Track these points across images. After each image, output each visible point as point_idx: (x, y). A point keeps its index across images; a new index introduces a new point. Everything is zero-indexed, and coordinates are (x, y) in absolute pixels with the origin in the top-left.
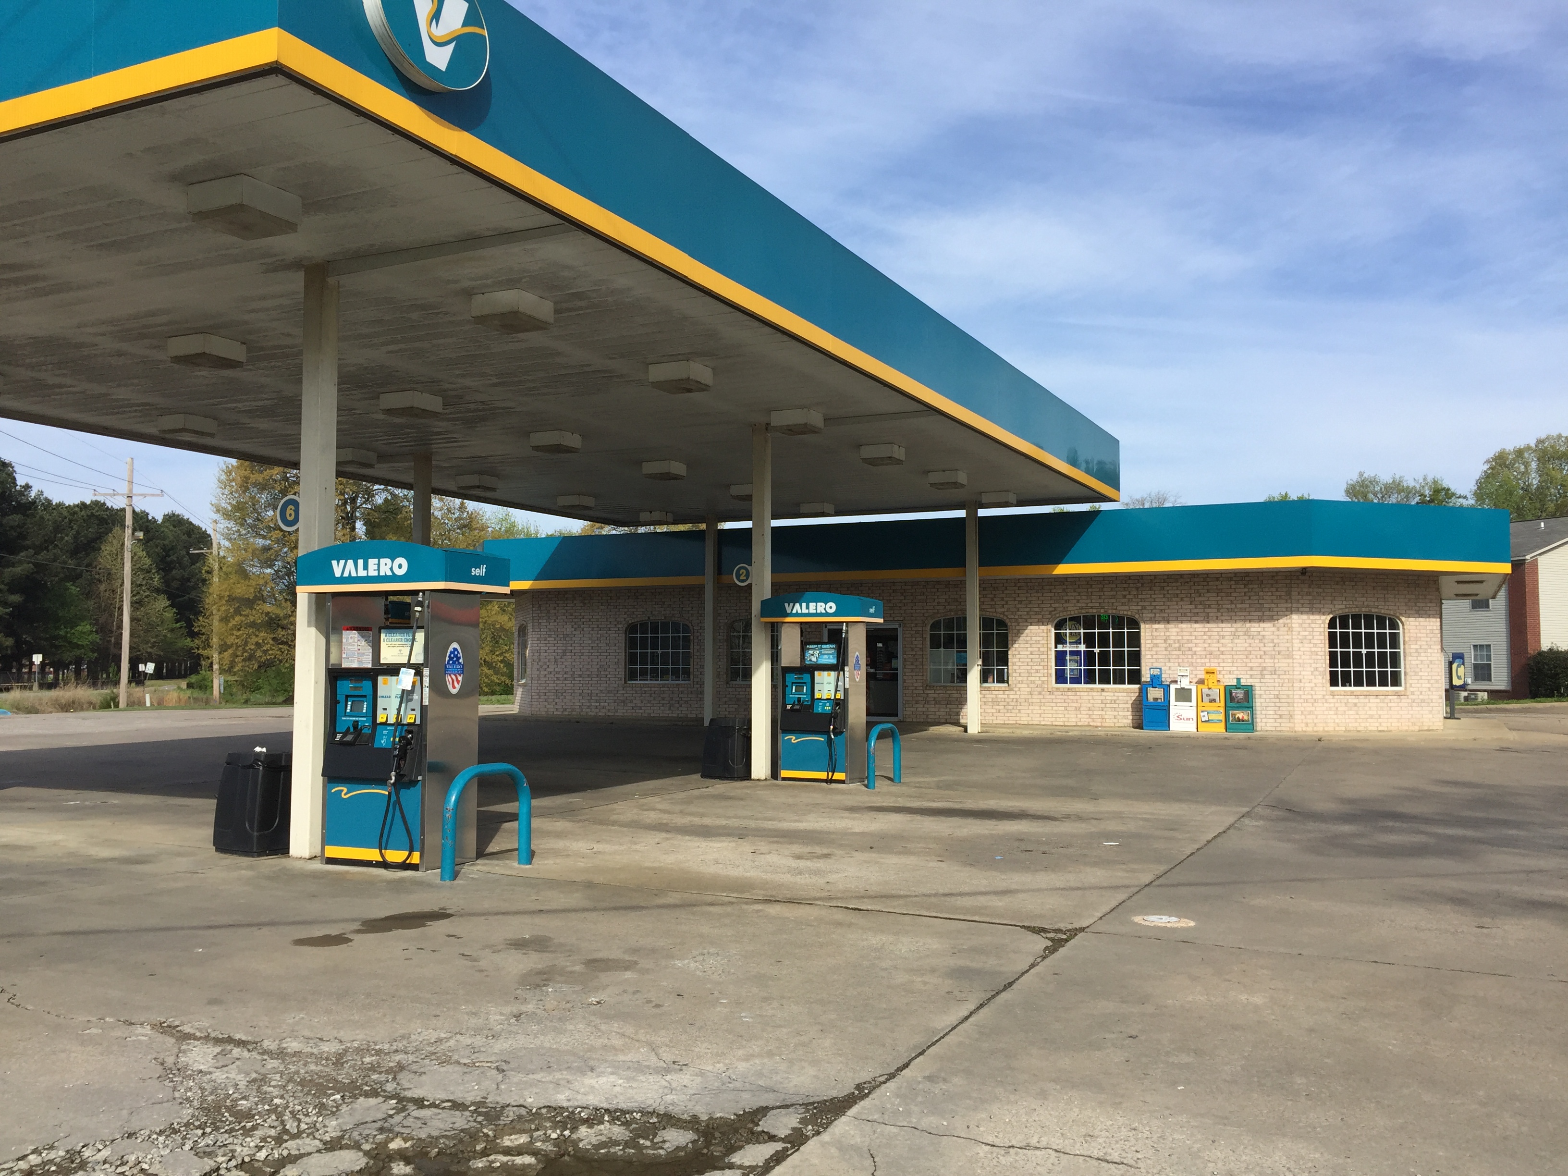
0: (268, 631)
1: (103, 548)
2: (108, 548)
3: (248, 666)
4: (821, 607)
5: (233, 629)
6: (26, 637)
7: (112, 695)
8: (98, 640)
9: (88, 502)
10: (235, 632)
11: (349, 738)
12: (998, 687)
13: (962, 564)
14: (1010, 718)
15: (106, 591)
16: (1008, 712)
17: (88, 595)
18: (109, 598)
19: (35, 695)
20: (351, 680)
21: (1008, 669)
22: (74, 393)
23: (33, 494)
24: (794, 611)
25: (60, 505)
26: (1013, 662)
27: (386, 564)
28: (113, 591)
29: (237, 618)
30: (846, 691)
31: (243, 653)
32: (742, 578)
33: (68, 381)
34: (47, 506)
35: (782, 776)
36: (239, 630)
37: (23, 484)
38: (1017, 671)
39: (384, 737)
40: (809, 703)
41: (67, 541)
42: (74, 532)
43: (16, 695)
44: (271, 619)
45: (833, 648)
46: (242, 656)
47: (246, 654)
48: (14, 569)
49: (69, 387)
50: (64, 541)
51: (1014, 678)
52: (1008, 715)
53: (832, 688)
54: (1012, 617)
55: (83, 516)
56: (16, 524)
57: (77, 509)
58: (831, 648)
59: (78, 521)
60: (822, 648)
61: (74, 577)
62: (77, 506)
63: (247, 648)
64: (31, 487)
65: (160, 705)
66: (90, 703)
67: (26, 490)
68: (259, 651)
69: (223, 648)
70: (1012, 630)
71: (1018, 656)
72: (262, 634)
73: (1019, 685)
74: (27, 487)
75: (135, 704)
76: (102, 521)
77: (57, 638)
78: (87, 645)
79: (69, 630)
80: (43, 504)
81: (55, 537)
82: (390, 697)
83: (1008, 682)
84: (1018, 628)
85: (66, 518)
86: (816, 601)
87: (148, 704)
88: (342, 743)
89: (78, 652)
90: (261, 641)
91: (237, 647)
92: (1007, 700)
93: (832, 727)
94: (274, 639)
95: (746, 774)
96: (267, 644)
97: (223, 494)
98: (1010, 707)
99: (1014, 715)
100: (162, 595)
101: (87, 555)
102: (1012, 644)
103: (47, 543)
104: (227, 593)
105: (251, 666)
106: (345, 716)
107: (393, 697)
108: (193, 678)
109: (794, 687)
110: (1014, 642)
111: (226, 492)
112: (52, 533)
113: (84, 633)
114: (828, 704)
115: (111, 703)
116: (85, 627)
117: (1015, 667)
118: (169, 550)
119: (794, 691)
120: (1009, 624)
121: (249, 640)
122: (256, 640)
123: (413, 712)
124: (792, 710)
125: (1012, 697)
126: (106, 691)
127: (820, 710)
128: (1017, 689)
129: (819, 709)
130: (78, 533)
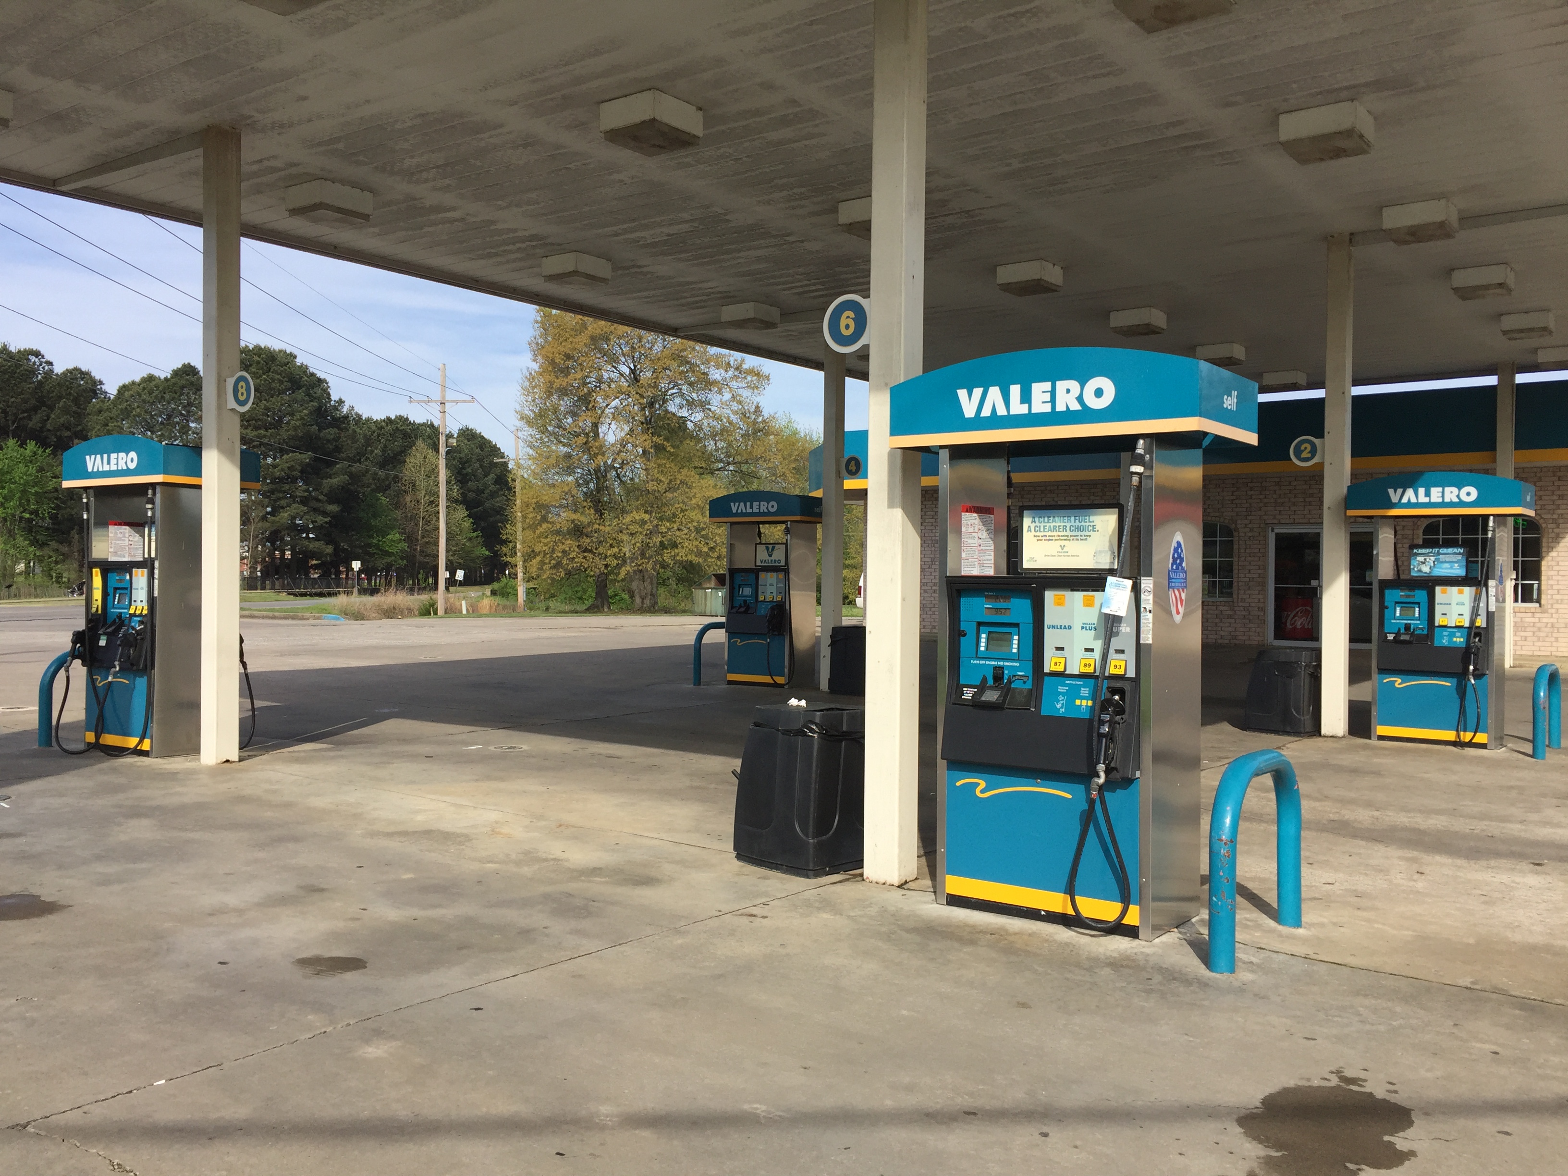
0: (573, 539)
1: (408, 460)
2: (412, 461)
3: (555, 574)
4: (1451, 494)
5: (540, 537)
6: (344, 545)
7: (431, 601)
8: (406, 548)
9: (393, 417)
10: (542, 540)
11: (991, 696)
12: (1525, 608)
13: (1490, 445)
14: (1542, 649)
15: (411, 501)
16: (1539, 640)
17: (397, 506)
18: (414, 509)
19: (355, 600)
20: (987, 597)
21: (1539, 585)
22: (452, 221)
23: (345, 410)
24: (1405, 500)
25: (369, 420)
26: (1548, 576)
27: (1068, 391)
28: (418, 502)
29: (545, 526)
30: (1490, 616)
31: (550, 561)
32: (1304, 455)
33: (448, 199)
34: (357, 421)
35: (1379, 733)
36: (546, 537)
37: (337, 399)
38: (1555, 587)
39: (1061, 698)
40: (1425, 632)
41: (376, 454)
42: (382, 445)
43: (341, 600)
44: (576, 525)
45: (1460, 554)
46: (550, 563)
47: (553, 562)
48: (331, 481)
49: (449, 210)
50: (374, 454)
51: (1549, 597)
52: (1539, 644)
53: (1467, 611)
54: (1549, 516)
55: (389, 430)
56: (332, 437)
57: (383, 424)
58: (1455, 554)
59: (384, 435)
60: (1439, 554)
61: (384, 488)
62: (384, 420)
63: (555, 556)
64: (344, 402)
65: (474, 611)
66: (410, 610)
67: (339, 405)
68: (565, 559)
69: (529, 556)
70: (1549, 533)
71: (1555, 568)
72: (569, 542)
73: (1556, 606)
74: (341, 402)
75: (451, 611)
76: (406, 435)
77: (369, 545)
78: (397, 552)
79: (380, 539)
80: (354, 419)
81: (366, 450)
82: (1070, 627)
83: (1538, 601)
84: (1556, 530)
85: (374, 432)
86: (1443, 486)
87: (464, 612)
88: (976, 704)
89: (389, 559)
90: (568, 549)
91: (545, 554)
92: (1538, 625)
93: (1471, 668)
94: (578, 546)
95: (1315, 730)
96: (574, 551)
97: (527, 401)
98: (1542, 634)
99: (1548, 644)
100: (461, 506)
101: (395, 467)
102: (1548, 552)
103: (358, 457)
104: (535, 500)
105: (558, 574)
106: (978, 658)
107: (1077, 627)
108: (496, 585)
109: (1398, 609)
110: (1551, 549)
111: (530, 399)
112: (363, 446)
113: (394, 541)
114: (1458, 634)
115: (428, 611)
116: (395, 536)
117: (1551, 582)
118: (466, 463)
119: (1398, 614)
120: (1544, 526)
121: (556, 547)
122: (564, 547)
123: (1121, 656)
124: (1396, 640)
125: (1545, 620)
126: (424, 597)
127: (1445, 642)
128: (1553, 611)
129: (1443, 640)
130: (385, 446)
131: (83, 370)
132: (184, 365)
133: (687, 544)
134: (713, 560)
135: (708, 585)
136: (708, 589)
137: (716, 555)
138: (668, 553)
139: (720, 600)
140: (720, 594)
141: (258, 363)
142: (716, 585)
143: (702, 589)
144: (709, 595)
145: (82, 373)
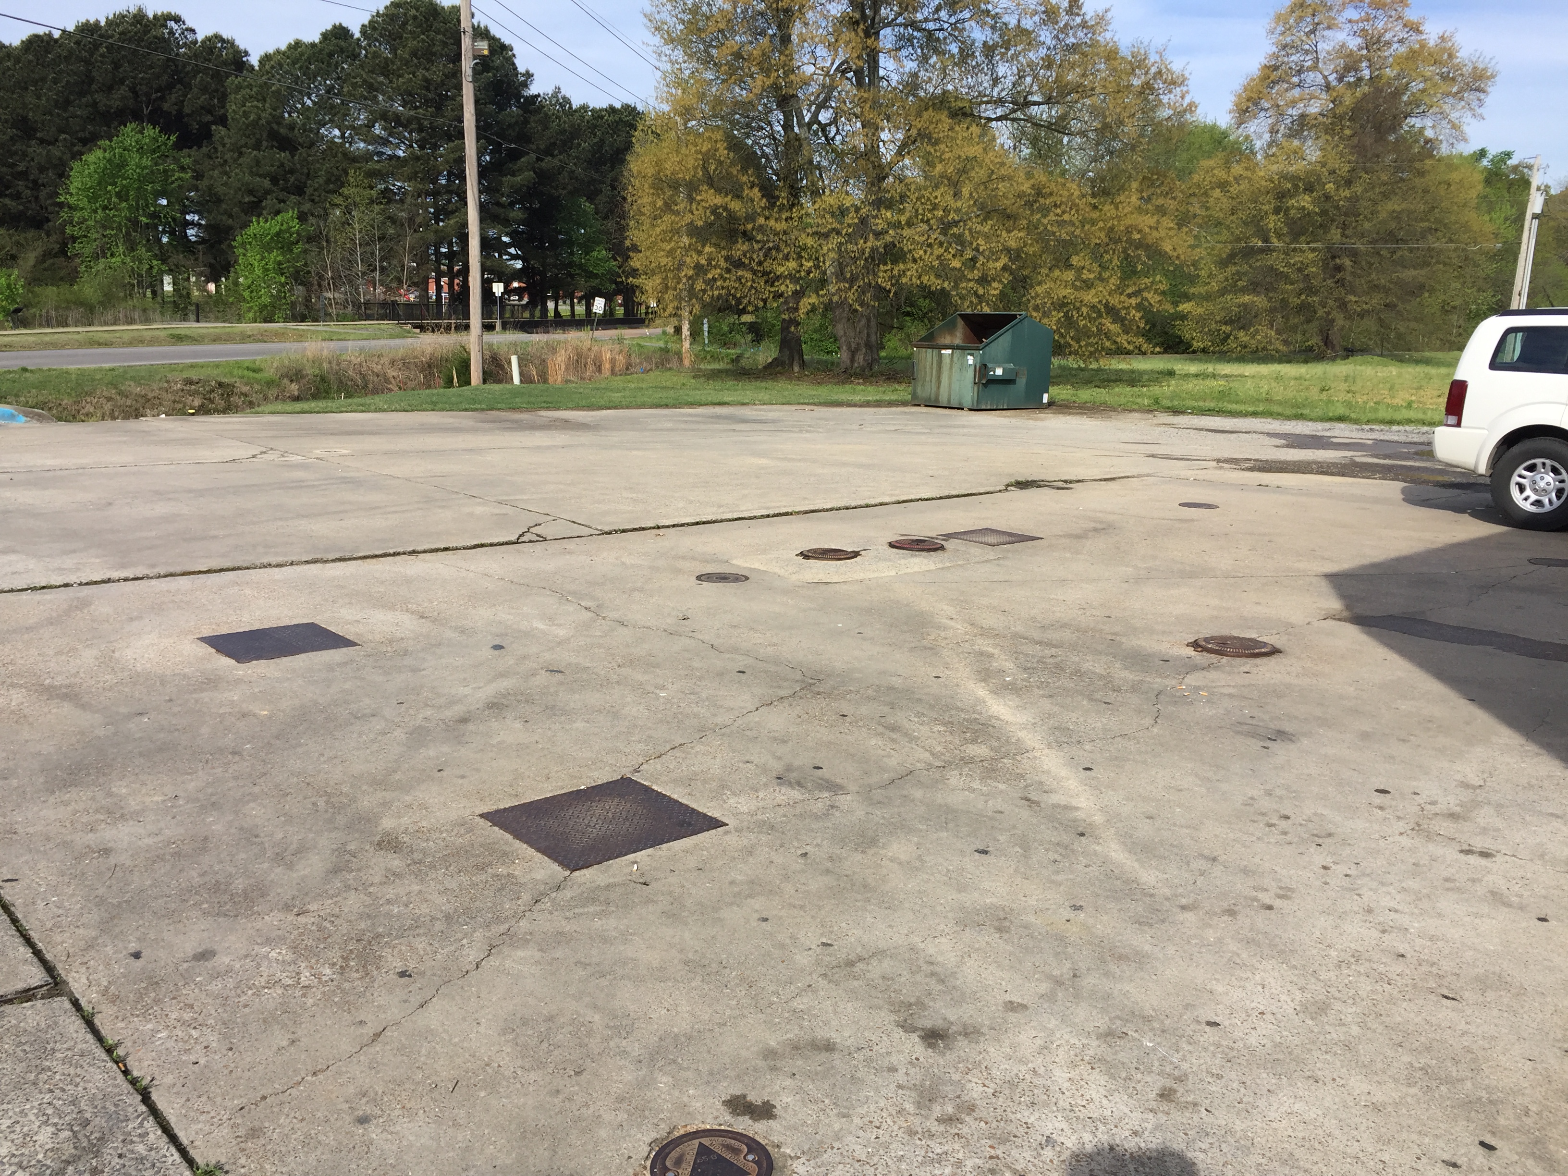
37: (524, 72)
41: (585, 149)
42: (595, 139)
48: (513, 179)
50: (581, 148)
55: (609, 122)
59: (604, 127)
64: (535, 77)
67: (527, 81)
74: (530, 76)
77: (571, 265)
79: (583, 255)
85: (587, 123)
89: (594, 283)
103: (553, 147)
113: (600, 260)
116: (601, 252)
131: (225, 37)
132: (335, 27)
133: (921, 252)
134: (971, 284)
135: (947, 340)
136: (946, 347)
137: (976, 274)
138: (885, 272)
139: (970, 374)
140: (971, 360)
141: (415, 18)
142: (966, 339)
143: (933, 347)
144: (946, 361)
145: (223, 40)
